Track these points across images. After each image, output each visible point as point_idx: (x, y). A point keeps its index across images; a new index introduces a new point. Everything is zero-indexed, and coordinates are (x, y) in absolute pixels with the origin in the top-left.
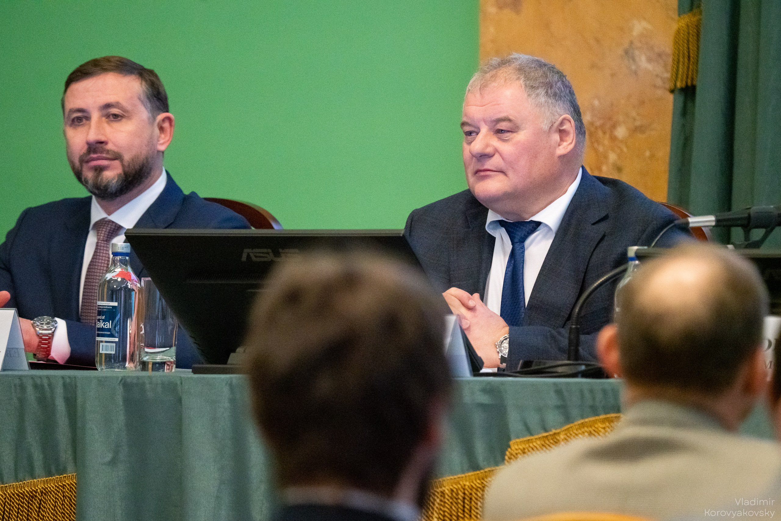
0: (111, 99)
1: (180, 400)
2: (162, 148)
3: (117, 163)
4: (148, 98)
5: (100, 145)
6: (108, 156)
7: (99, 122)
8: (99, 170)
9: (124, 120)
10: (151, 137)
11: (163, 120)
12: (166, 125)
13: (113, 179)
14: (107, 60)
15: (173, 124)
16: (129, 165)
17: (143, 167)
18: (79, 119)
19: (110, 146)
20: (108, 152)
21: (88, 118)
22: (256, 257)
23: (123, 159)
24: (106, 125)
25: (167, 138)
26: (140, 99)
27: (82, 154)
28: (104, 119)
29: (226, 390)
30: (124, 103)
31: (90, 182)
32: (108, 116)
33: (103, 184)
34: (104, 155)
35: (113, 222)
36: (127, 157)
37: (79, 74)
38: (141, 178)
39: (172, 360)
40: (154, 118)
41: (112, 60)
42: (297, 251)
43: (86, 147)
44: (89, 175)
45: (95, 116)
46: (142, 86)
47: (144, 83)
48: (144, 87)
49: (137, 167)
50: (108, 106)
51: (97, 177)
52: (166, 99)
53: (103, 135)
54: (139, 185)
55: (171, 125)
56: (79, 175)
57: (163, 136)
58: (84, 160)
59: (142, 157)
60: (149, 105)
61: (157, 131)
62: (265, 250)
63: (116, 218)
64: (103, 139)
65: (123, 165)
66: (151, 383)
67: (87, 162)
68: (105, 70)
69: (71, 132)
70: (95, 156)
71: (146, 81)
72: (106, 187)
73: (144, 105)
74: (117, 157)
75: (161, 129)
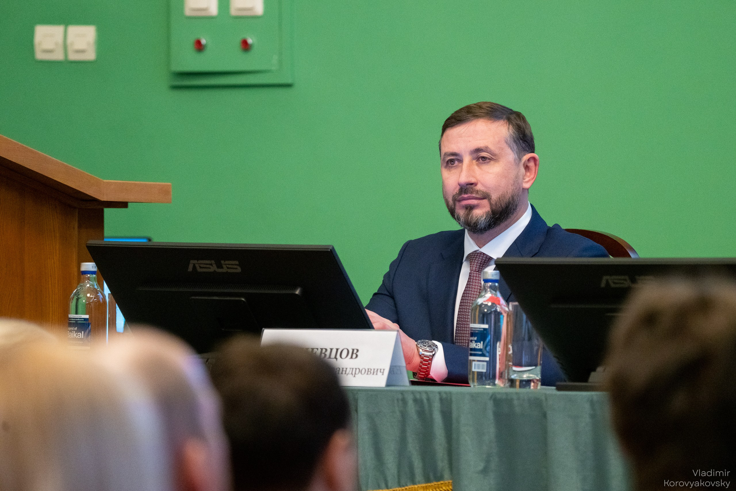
0: (480, 144)
1: (545, 415)
2: (526, 186)
3: (485, 202)
4: (515, 141)
5: (471, 186)
6: (477, 196)
7: (470, 165)
8: (470, 208)
9: (492, 162)
10: (517, 177)
11: (529, 160)
12: (531, 164)
13: (482, 217)
14: (479, 106)
15: (537, 163)
16: (496, 204)
17: (509, 205)
18: (452, 161)
19: (479, 187)
20: (477, 192)
21: (461, 161)
22: (614, 283)
23: (491, 199)
24: (476, 167)
25: (532, 176)
26: (506, 142)
27: (454, 193)
28: (474, 161)
29: (587, 406)
30: (492, 147)
31: (462, 219)
32: (478, 159)
33: (473, 222)
34: (474, 195)
35: (484, 254)
36: (494, 197)
37: (453, 120)
38: (508, 214)
39: (538, 378)
40: (520, 159)
41: (484, 106)
42: (651, 277)
43: (458, 188)
44: (461, 212)
45: (467, 159)
46: (509, 131)
47: (511, 127)
48: (510, 131)
49: (503, 205)
50: (478, 150)
51: (468, 215)
52: (532, 139)
53: (473, 177)
54: (506, 220)
55: (536, 164)
56: (452, 212)
57: (528, 174)
58: (456, 200)
59: (508, 196)
60: (515, 147)
61: (523, 170)
62: (623, 277)
63: (486, 250)
64: (473, 180)
65: (491, 204)
66: (518, 399)
67: (459, 201)
68: (477, 116)
69: (446, 173)
70: (466, 196)
71: (513, 126)
72: (476, 224)
73: (511, 149)
74: (486, 196)
75: (527, 168)
